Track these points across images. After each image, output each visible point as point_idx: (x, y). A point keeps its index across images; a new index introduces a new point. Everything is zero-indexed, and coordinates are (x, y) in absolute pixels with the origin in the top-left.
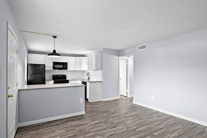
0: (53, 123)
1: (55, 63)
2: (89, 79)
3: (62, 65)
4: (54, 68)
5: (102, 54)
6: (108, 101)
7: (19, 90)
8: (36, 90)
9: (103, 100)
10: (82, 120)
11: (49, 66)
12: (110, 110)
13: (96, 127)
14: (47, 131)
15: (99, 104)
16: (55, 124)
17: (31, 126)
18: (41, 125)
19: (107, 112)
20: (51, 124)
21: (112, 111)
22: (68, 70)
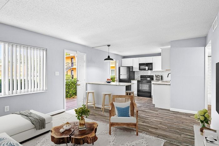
4: (140, 69)
7: (87, 84)
9: (171, 109)
11: (136, 68)
22: (153, 70)
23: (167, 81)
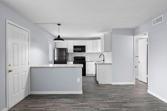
0: (51, 97)
1: (75, 47)
2: (104, 61)
3: (81, 48)
4: (74, 51)
5: (112, 35)
6: (118, 85)
7: (31, 68)
8: (41, 68)
9: (113, 83)
10: (73, 99)
11: (70, 49)
12: (109, 95)
13: (79, 108)
14: (42, 102)
15: (105, 87)
16: (52, 97)
17: (37, 95)
18: (44, 96)
19: (105, 96)
20: (49, 97)
21: (111, 96)
22: (86, 52)
23: (99, 61)
